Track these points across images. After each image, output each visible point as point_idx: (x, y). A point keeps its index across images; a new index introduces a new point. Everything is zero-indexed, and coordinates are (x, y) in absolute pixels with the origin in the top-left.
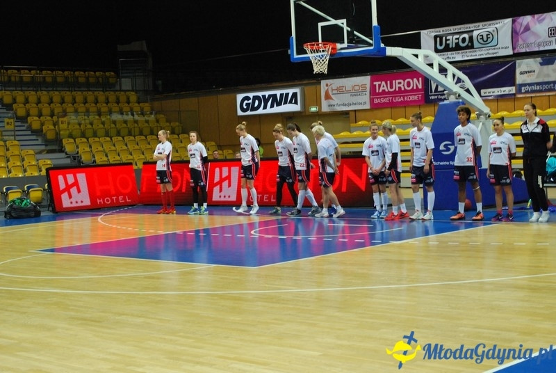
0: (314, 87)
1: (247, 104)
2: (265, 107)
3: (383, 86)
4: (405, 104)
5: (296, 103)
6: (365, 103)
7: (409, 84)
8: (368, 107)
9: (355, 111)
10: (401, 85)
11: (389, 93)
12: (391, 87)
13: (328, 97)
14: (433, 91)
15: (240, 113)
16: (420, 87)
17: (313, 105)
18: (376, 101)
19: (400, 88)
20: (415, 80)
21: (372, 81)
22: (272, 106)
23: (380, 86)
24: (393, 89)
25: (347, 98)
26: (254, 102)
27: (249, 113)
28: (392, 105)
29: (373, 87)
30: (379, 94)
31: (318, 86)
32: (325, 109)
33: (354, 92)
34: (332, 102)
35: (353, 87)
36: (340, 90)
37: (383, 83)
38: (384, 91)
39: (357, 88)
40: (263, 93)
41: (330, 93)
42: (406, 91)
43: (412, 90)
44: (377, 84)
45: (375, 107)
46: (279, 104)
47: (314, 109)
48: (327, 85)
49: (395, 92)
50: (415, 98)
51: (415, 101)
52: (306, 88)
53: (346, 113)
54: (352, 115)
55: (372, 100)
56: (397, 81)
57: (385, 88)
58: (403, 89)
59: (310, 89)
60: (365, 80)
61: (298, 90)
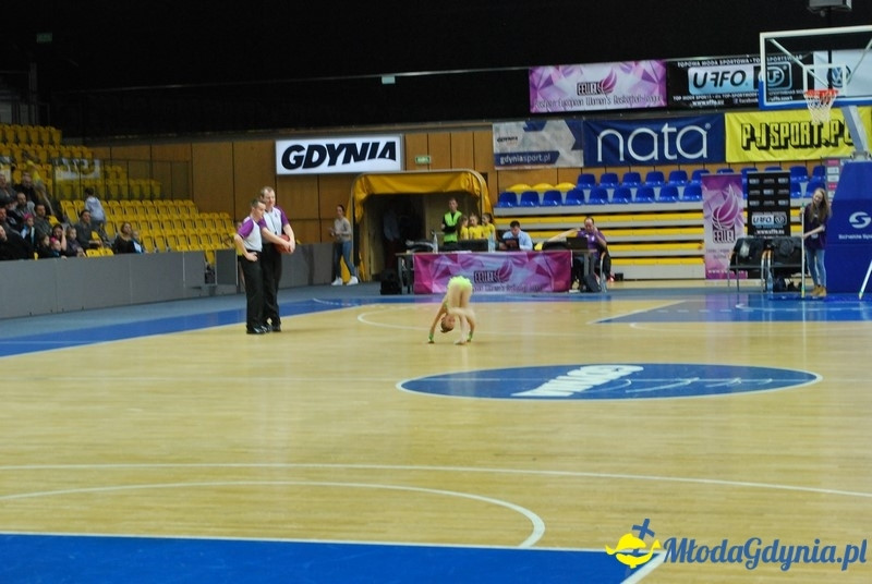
2: (332, 162)
22: (347, 161)
61: (397, 140)
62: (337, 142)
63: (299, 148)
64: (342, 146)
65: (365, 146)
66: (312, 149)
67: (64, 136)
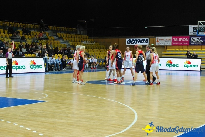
0: (153, 38)
1: (130, 42)
2: (136, 43)
3: (176, 40)
4: (183, 45)
5: (147, 42)
6: (170, 44)
7: (184, 40)
8: (171, 45)
9: (166, 46)
10: (182, 40)
11: (178, 42)
12: (179, 40)
13: (157, 41)
14: (192, 42)
15: (127, 44)
16: (188, 41)
17: (153, 44)
18: (174, 44)
19: (181, 40)
20: (186, 39)
21: (173, 38)
22: (139, 43)
23: (175, 39)
24: (179, 41)
25: (164, 42)
26: (132, 41)
27: (130, 44)
28: (179, 45)
29: (173, 40)
30: (175, 42)
31: (154, 38)
32: (157, 45)
33: (167, 41)
34: (159, 43)
35: (166, 39)
36: (162, 40)
37: (176, 39)
38: (176, 41)
39: (167, 40)
40: (136, 39)
41: (159, 40)
42: (183, 41)
43: (185, 41)
44: (174, 39)
45: (173, 45)
46: (141, 42)
47: (153, 45)
48: (158, 38)
49: (180, 41)
50: (186, 43)
51: (186, 44)
52: (150, 38)
53: (164, 46)
54: (165, 47)
55: (172, 43)
56: (181, 39)
57: (177, 40)
58: (182, 41)
59: (152, 39)
60: (171, 38)
61: (148, 39)
62: (137, 39)
63: (130, 40)
64: (138, 40)
65: (142, 40)
66: (133, 40)
67: (89, 37)
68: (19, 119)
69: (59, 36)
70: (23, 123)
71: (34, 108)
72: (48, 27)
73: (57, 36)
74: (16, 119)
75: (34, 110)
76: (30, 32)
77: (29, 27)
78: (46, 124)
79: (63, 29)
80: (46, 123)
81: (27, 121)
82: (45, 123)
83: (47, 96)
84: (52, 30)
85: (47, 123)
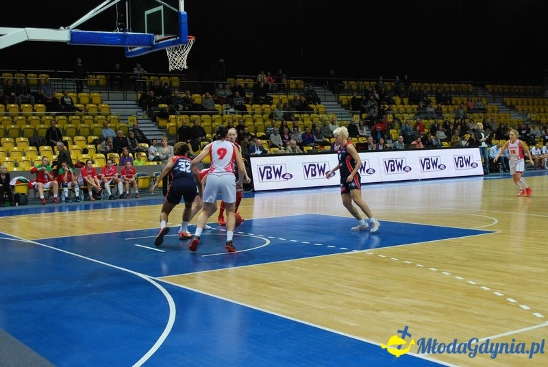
68: (451, 264)
69: (508, 103)
70: (461, 273)
71: (476, 245)
72: (485, 88)
73: (504, 104)
74: (446, 263)
75: (476, 248)
76: (450, 99)
77: (448, 89)
78: (505, 274)
79: (514, 89)
80: (503, 272)
81: (467, 268)
82: (501, 272)
83: (496, 221)
84: (493, 93)
85: (506, 272)
